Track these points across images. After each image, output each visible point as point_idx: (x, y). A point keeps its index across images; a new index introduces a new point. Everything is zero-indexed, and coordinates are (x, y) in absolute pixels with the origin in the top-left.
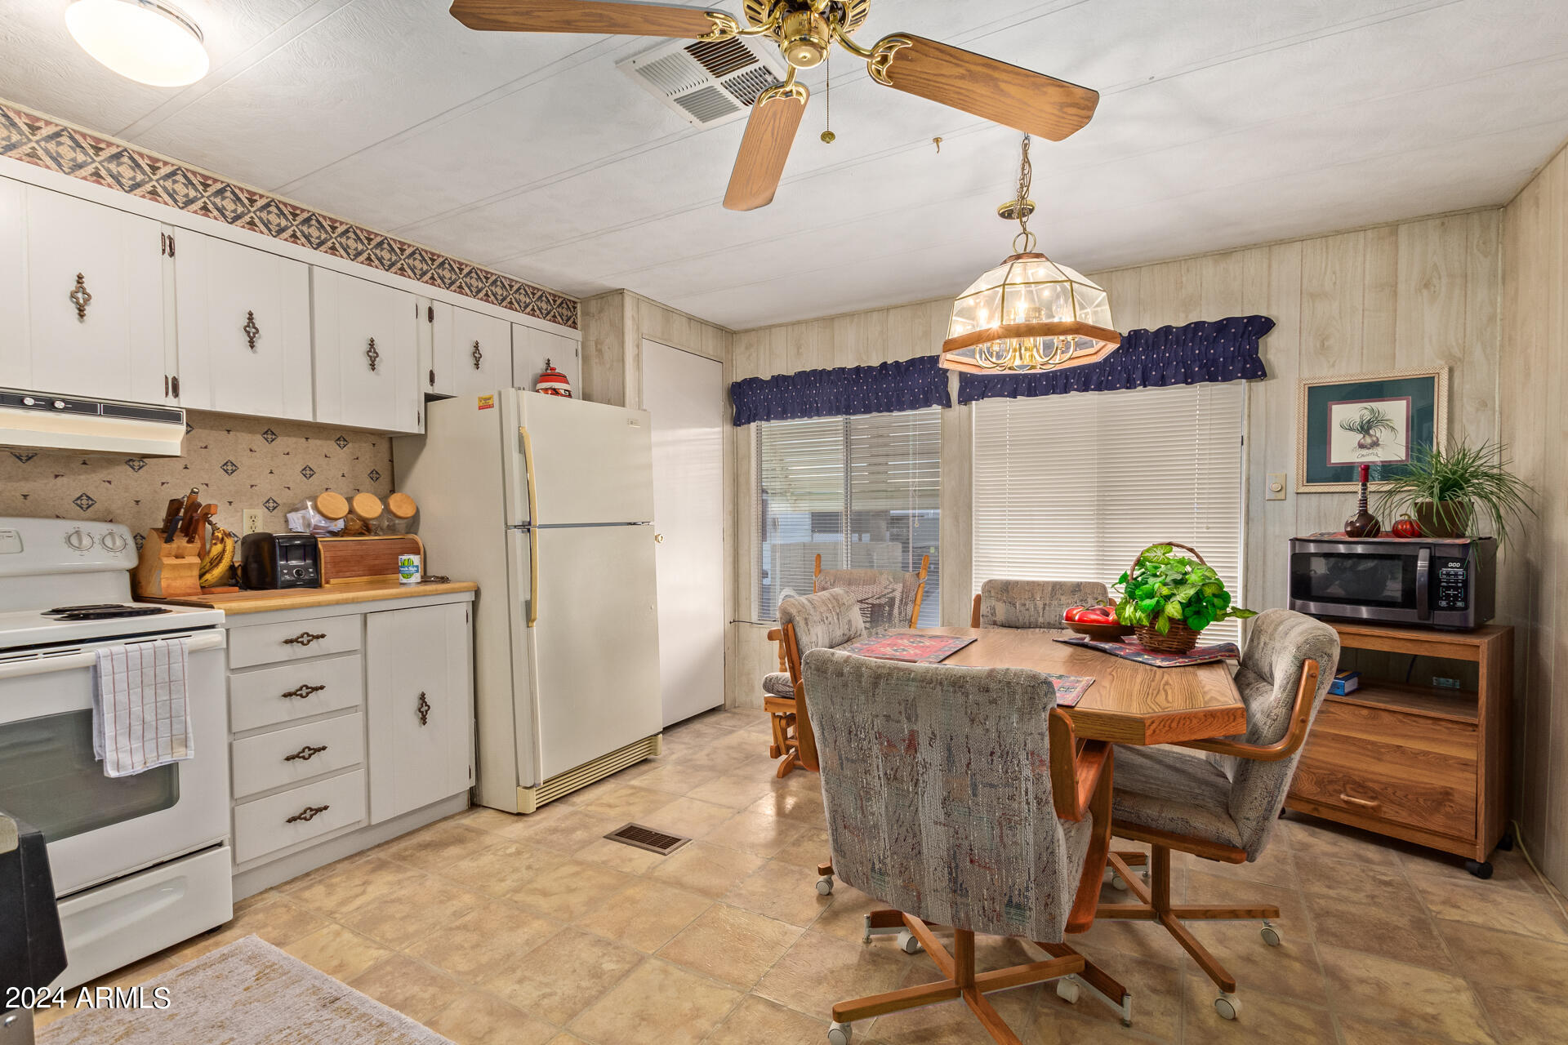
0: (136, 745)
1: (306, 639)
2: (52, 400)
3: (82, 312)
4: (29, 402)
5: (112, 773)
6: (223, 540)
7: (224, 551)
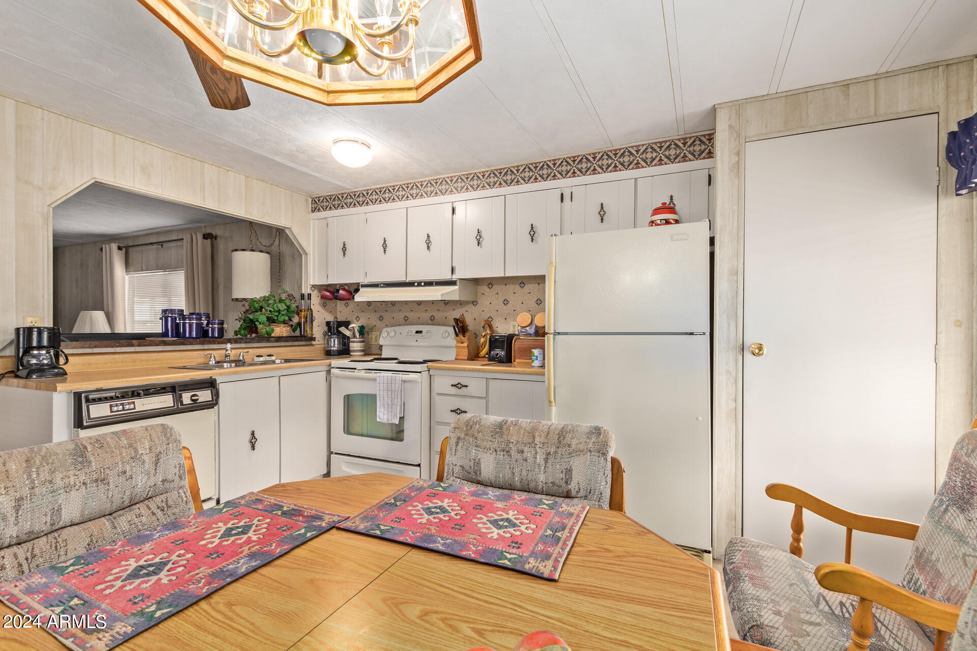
0: (386, 412)
1: (459, 386)
2: (421, 283)
3: (428, 248)
4: (416, 284)
5: (378, 420)
6: (484, 336)
7: (485, 342)
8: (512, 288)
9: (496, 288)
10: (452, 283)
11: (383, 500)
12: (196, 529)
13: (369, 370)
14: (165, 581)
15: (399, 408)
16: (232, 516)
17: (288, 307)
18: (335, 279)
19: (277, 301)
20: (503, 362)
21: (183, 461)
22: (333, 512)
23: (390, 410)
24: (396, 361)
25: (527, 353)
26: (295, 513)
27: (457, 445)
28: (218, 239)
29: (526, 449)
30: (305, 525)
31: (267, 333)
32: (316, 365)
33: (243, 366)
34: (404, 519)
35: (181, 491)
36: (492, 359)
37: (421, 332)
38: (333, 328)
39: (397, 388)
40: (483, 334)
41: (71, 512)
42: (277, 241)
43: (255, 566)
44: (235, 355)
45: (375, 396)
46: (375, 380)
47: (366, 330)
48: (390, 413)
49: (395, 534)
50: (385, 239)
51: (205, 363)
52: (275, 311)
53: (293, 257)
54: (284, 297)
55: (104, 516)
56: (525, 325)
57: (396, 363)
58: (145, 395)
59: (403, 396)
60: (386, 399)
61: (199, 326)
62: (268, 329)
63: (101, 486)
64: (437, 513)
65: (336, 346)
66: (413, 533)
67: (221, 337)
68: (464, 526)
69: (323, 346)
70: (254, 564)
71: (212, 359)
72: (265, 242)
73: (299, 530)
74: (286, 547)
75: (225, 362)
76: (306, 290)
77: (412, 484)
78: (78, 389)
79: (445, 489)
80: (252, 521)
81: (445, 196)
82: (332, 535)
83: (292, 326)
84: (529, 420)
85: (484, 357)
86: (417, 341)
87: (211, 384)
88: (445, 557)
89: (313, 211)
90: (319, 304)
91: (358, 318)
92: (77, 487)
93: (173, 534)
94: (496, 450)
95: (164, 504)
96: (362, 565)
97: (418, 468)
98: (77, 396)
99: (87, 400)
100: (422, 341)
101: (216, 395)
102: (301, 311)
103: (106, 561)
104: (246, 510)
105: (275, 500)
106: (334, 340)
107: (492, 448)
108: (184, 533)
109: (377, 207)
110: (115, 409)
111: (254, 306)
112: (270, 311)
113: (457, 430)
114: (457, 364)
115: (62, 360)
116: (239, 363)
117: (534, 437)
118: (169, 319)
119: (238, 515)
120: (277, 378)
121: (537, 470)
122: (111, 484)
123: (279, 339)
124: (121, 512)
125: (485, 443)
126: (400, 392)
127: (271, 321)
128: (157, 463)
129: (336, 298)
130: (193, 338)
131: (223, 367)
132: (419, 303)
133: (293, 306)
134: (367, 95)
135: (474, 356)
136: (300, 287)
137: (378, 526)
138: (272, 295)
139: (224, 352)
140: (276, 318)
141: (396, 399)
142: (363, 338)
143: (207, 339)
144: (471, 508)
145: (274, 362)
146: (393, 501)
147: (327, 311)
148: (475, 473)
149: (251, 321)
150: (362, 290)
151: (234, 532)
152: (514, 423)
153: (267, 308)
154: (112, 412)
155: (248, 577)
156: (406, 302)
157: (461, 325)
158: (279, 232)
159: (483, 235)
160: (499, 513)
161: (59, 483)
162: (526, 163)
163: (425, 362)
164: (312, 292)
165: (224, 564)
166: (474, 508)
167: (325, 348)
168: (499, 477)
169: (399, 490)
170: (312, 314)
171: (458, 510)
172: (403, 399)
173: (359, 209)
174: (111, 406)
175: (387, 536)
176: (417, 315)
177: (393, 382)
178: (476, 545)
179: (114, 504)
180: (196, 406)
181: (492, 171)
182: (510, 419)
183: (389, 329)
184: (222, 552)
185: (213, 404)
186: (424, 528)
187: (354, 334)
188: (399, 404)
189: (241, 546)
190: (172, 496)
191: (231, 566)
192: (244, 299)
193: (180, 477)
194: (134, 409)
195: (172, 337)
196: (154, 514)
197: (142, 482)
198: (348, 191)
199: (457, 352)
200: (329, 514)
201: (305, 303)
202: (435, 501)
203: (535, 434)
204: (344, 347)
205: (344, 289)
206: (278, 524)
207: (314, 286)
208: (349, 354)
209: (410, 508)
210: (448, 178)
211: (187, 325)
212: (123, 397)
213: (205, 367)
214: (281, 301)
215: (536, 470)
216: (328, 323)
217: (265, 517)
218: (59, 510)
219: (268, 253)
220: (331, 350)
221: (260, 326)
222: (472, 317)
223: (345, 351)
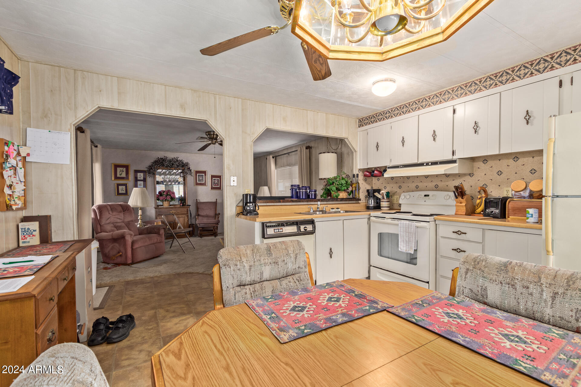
0: (405, 245)
1: (459, 233)
2: (429, 163)
3: (434, 139)
4: (425, 164)
5: (400, 250)
6: (480, 198)
7: (481, 202)
8: (505, 162)
9: (490, 163)
10: (454, 162)
11: (414, 301)
12: (315, 294)
13: (394, 218)
14: (306, 316)
15: (413, 243)
16: (330, 291)
17: (347, 182)
18: (372, 165)
19: (341, 179)
20: (498, 218)
21: (306, 259)
22: (384, 301)
23: (407, 245)
24: (411, 214)
25: (522, 211)
26: (361, 296)
27: (466, 274)
28: (312, 148)
29: (531, 286)
30: (369, 305)
31: (336, 196)
32: (362, 215)
33: (326, 213)
34: (430, 316)
35: (305, 273)
36: (486, 215)
37: (428, 195)
38: (371, 194)
39: (412, 231)
40: (479, 197)
41: (266, 276)
42: (340, 145)
43: (346, 320)
44: (322, 208)
45: (398, 235)
46: (398, 225)
47: (390, 194)
48: (407, 247)
49: (425, 324)
50: (403, 137)
51: (308, 212)
52: (340, 184)
53: (348, 154)
54: (344, 176)
55: (277, 279)
56: (519, 190)
57: (411, 215)
58: (286, 225)
59: (416, 237)
60: (405, 237)
61: (306, 192)
62: (336, 194)
63: (276, 266)
64: (455, 318)
65: (373, 204)
66: (439, 327)
67: (315, 199)
68: (478, 332)
69: (365, 204)
70: (345, 319)
71: (312, 209)
72: (334, 147)
73: (366, 307)
74: (360, 315)
75: (317, 211)
76: (355, 172)
77: (433, 295)
78: (263, 221)
79: (458, 303)
80: (340, 296)
81: (447, 102)
82: (385, 314)
83: (348, 192)
84: (534, 264)
85: (480, 213)
86: (425, 201)
87: (312, 222)
88: (466, 350)
89: (359, 127)
90: (363, 180)
91: (385, 187)
92: (268, 264)
93: (306, 294)
94: (501, 283)
95: (299, 279)
96: (407, 338)
97: (427, 284)
98: (263, 224)
99: (266, 226)
100: (428, 201)
101: (314, 227)
102: (353, 184)
103: (282, 300)
104: (337, 289)
105: (350, 287)
106: (371, 200)
107: (497, 280)
108: (311, 294)
109: (399, 118)
110: (276, 231)
111: (329, 182)
112: (338, 184)
113: (466, 264)
114: (457, 218)
115: (257, 208)
116: (323, 212)
117: (540, 278)
118: (294, 189)
119: (333, 291)
120: (342, 221)
121: (543, 304)
122: (279, 265)
123: (342, 199)
124: (283, 279)
125: (491, 276)
126: (414, 234)
127: (338, 190)
128: (296, 258)
129: (373, 176)
130: (304, 199)
131: (316, 214)
132: (427, 177)
133: (349, 181)
134: (408, 47)
135: (471, 212)
136: (352, 170)
137: (413, 316)
138: (338, 175)
139: (317, 206)
140: (340, 188)
141: (412, 238)
142: (388, 199)
143: (310, 199)
144: (483, 320)
145: (340, 212)
146: (421, 303)
147: (367, 183)
148: (482, 296)
149: (328, 190)
150: (388, 170)
151: (332, 300)
152: (519, 264)
153: (336, 183)
154: (275, 232)
155: (343, 325)
156: (417, 177)
157: (461, 190)
158: (341, 141)
159: (480, 125)
160: (510, 330)
161: (262, 262)
162: (521, 63)
163: (431, 215)
164: (359, 173)
165: (331, 315)
166: (486, 321)
167: (366, 205)
168: (505, 303)
169: (424, 297)
170: (359, 185)
171: (472, 320)
172: (416, 238)
173: (386, 121)
174: (274, 230)
175: (420, 324)
176: (425, 184)
177: (410, 227)
178: (491, 348)
179: (281, 275)
180: (306, 233)
181: (488, 76)
182: (514, 262)
183: (405, 194)
184: (329, 308)
185: (312, 232)
186: (446, 326)
187: (383, 196)
188: (414, 241)
189: (337, 308)
190: (302, 275)
191: (334, 317)
192: (325, 179)
193: (305, 267)
194: (282, 232)
195: (295, 198)
196: (295, 282)
197: (291, 267)
198: (379, 112)
199: (456, 209)
200: (381, 302)
201: (355, 179)
202: (452, 309)
203: (540, 275)
204: (377, 205)
205: (377, 170)
206: (354, 301)
207: (360, 170)
208: (380, 209)
209: (434, 310)
210: (450, 89)
211: (301, 192)
212: (278, 226)
213: (308, 213)
214: (343, 179)
215: (541, 304)
216: (368, 191)
217: (347, 296)
218: (263, 273)
219: (336, 153)
220: (370, 206)
221: (333, 193)
222: (468, 185)
223: (378, 207)
